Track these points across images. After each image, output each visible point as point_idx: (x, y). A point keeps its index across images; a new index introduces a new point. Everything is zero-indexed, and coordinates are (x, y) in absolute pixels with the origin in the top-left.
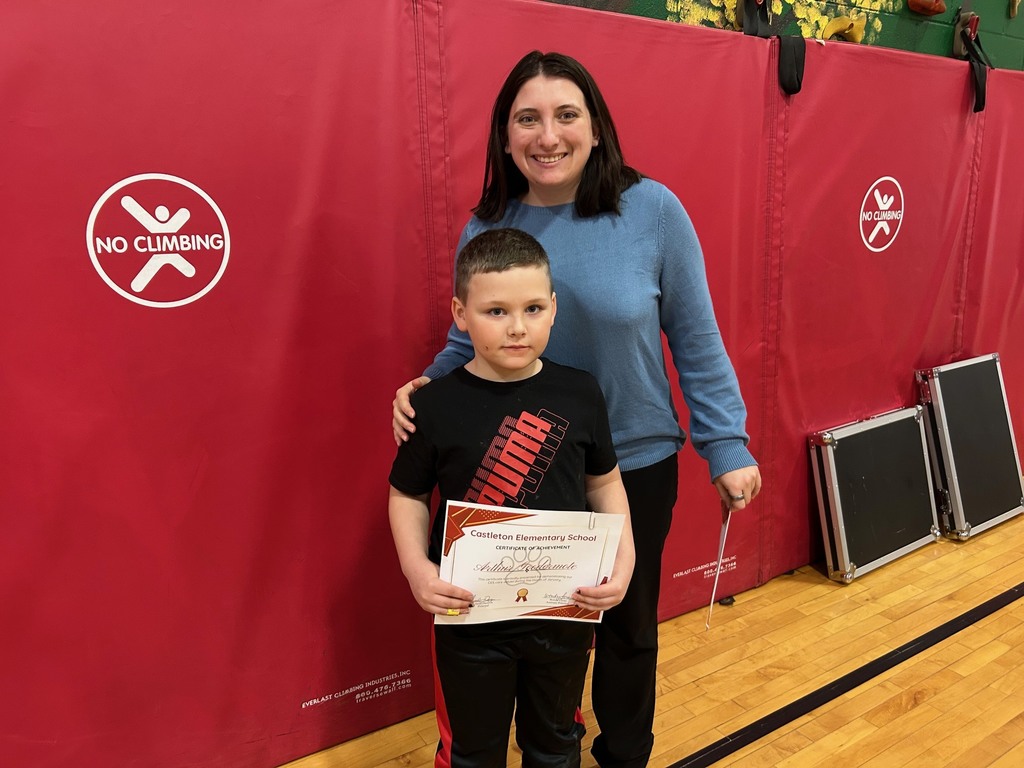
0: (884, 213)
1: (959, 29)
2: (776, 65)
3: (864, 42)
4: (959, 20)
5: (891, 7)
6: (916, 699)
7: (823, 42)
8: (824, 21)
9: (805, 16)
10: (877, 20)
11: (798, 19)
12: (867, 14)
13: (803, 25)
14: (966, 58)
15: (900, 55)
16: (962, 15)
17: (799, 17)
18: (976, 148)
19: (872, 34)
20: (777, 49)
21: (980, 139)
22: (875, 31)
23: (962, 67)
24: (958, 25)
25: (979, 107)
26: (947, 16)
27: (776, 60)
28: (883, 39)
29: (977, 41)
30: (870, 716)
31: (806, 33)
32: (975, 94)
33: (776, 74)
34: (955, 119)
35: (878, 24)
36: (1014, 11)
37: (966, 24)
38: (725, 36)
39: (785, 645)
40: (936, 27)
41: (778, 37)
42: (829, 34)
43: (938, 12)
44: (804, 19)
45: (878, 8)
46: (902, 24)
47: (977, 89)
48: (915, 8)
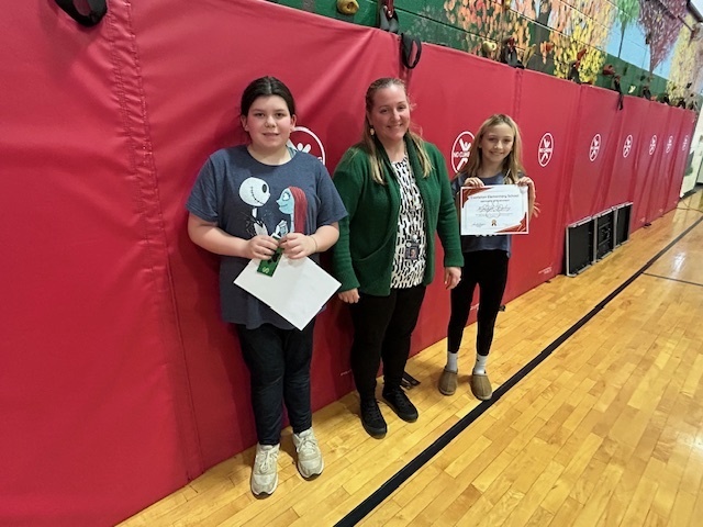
5: (599, 72)
6: (630, 302)
10: (596, 76)
23: (616, 94)
25: (621, 108)
29: (619, 84)
30: (621, 307)
34: (614, 112)
39: (582, 292)
40: (608, 79)
43: (609, 74)
46: (601, 78)
47: (620, 102)
48: (605, 73)
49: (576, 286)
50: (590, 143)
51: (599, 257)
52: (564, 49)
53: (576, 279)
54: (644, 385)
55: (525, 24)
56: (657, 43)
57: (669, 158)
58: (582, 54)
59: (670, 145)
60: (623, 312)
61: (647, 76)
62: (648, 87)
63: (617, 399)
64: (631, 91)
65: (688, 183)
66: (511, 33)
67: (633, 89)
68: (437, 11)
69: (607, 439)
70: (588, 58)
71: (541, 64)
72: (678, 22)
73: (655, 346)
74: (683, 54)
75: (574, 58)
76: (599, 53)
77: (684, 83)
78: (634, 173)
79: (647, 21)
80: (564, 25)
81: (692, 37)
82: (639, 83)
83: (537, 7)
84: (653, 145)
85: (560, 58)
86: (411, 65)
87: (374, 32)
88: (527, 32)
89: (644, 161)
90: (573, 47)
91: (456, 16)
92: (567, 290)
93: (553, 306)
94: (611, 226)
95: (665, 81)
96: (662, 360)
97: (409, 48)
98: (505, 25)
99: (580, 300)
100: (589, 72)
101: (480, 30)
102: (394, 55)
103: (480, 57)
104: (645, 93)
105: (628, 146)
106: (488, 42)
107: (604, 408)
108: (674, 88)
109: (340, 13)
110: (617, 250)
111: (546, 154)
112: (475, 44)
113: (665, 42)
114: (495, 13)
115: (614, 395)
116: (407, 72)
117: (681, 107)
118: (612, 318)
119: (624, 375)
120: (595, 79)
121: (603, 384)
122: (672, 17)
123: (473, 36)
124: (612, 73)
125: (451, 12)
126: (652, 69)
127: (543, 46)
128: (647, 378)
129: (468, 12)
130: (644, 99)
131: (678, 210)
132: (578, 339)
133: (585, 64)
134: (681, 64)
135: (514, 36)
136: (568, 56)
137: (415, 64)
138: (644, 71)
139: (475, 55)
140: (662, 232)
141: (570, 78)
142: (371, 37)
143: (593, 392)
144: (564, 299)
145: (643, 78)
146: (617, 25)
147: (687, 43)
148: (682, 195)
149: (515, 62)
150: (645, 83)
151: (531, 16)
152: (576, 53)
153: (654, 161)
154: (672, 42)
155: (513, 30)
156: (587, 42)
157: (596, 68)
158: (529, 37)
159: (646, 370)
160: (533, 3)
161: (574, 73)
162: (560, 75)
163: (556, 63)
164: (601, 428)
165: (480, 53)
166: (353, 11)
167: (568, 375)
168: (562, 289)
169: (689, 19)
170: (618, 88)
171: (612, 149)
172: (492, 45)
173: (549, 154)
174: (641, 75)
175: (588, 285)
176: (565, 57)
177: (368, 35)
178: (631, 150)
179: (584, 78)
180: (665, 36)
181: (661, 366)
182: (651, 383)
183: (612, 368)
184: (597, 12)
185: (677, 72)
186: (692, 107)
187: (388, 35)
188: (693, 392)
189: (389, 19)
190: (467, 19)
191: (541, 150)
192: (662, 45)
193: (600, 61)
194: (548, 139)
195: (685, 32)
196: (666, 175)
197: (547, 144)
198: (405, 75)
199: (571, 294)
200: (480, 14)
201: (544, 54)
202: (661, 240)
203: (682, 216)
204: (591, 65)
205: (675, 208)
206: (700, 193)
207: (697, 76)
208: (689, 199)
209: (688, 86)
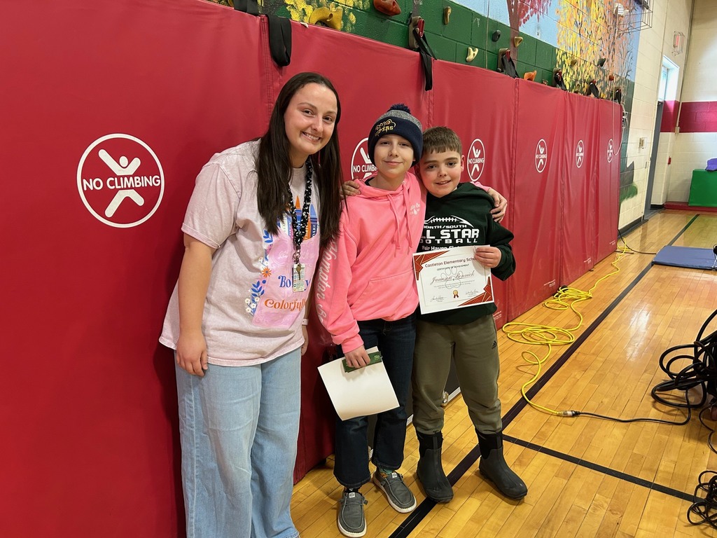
1: (412, 29)
2: (267, 40)
3: (343, 30)
4: (411, 22)
5: (361, 5)
7: (307, 26)
8: (309, 9)
9: (292, 3)
10: (351, 13)
11: (287, 5)
12: (344, 8)
13: (292, 10)
14: (418, 50)
15: (370, 42)
16: (413, 18)
17: (288, 3)
18: (429, 117)
19: (349, 25)
20: (266, 26)
21: (431, 111)
22: (351, 23)
23: (415, 56)
24: (411, 25)
25: (429, 87)
26: (402, 17)
27: (266, 35)
28: (357, 29)
29: (424, 38)
31: (295, 17)
32: (425, 77)
33: (268, 49)
34: (413, 95)
35: (352, 18)
36: (447, 20)
37: (416, 25)
38: (215, 8)
40: (395, 25)
41: (267, 16)
42: (314, 20)
43: (396, 14)
44: (292, 5)
45: (352, 5)
46: (371, 20)
48: (379, 10)
59: (580, 154)
64: (471, 57)
67: (473, 54)
77: (592, 56)
82: (488, 44)
84: (542, 156)
95: (554, 49)
104: (502, 63)
108: (573, 63)
117: (592, 95)
130: (504, 78)
131: (620, 257)
134: (579, 25)
138: (497, 24)
148: (622, 228)
150: (502, 46)
174: (489, 28)
205: (614, 250)
206: (656, 219)
207: (612, 50)
208: (638, 233)
209: (601, 63)
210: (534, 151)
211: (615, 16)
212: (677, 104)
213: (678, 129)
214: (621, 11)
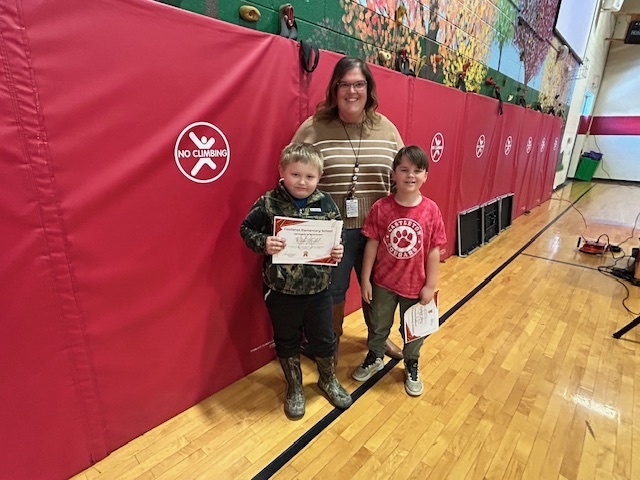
0: (481, 146)
3: (478, 93)
5: (482, 83)
6: (509, 279)
19: (479, 90)
23: (497, 101)
25: (501, 114)
28: (481, 92)
29: (499, 94)
30: (502, 283)
34: (496, 117)
39: (470, 271)
40: (490, 88)
46: (484, 88)
47: (500, 108)
48: (487, 84)
49: (465, 265)
50: (476, 143)
51: (487, 241)
52: (452, 62)
53: (467, 259)
54: (515, 350)
55: (417, 39)
56: (530, 59)
57: (543, 156)
58: (467, 66)
59: (543, 145)
60: (502, 287)
61: (522, 87)
62: (524, 97)
63: (493, 363)
64: (510, 99)
65: (559, 178)
66: (404, 45)
67: (511, 98)
68: (335, 23)
69: (482, 398)
70: (472, 70)
71: (432, 73)
72: (546, 44)
73: (526, 316)
74: (551, 70)
75: (460, 69)
76: (481, 66)
77: (553, 95)
78: (515, 169)
79: (521, 42)
80: (450, 41)
81: (558, 57)
82: (516, 93)
83: (427, 25)
84: (529, 145)
85: (448, 68)
86: (310, 69)
87: (273, 38)
88: (418, 44)
89: (522, 158)
90: (459, 59)
91: (354, 29)
92: (459, 269)
93: (446, 283)
94: (497, 213)
95: (538, 93)
96: (531, 327)
97: (307, 53)
98: (399, 38)
99: (469, 277)
100: (473, 82)
101: (377, 41)
102: (294, 60)
103: (377, 65)
104: (521, 101)
105: (509, 145)
106: (383, 52)
107: (481, 370)
108: (545, 98)
109: (243, 19)
110: (502, 233)
111: (437, 151)
112: (372, 53)
113: (536, 59)
114: (389, 28)
115: (490, 359)
116: (307, 76)
117: (551, 114)
118: (494, 293)
119: (500, 341)
120: (480, 88)
121: (482, 350)
122: (541, 40)
123: (369, 46)
124: (494, 84)
125: (348, 25)
126: (526, 82)
127: (433, 58)
128: (518, 343)
129: (365, 25)
130: (521, 106)
131: (552, 201)
132: (464, 312)
133: (470, 74)
134: (550, 79)
135: (407, 48)
136: (455, 68)
137: (314, 68)
138: (520, 84)
139: (371, 64)
140: (538, 219)
141: (457, 87)
142: (271, 43)
143: (473, 358)
144: (455, 276)
145: (519, 89)
146: (496, 43)
147: (554, 61)
148: (555, 187)
149: (407, 71)
150: (521, 93)
151: (422, 32)
152: (461, 66)
153: (531, 159)
154: (542, 60)
155: (406, 42)
156: (471, 56)
157: (479, 79)
158: (420, 49)
159: (518, 336)
160: (423, 21)
161: (461, 83)
162: (449, 84)
163: (445, 73)
164: (477, 389)
165: (377, 62)
166: (256, 18)
167: (454, 343)
168: (455, 268)
169: (555, 42)
170: (498, 96)
171: (495, 147)
172: (386, 55)
173: (440, 151)
174: (517, 86)
175: (476, 265)
176: (453, 68)
177: (268, 40)
178: (511, 149)
179: (470, 87)
180: (536, 55)
181: (530, 333)
182: (521, 348)
183: (491, 336)
184: (478, 33)
185: (546, 86)
186: (560, 114)
187: (288, 41)
188: (553, 353)
189: (289, 27)
190: (364, 31)
191: (433, 148)
192: (534, 62)
193: (483, 73)
194: (439, 138)
195: (552, 52)
196: (541, 170)
197: (438, 142)
198: (305, 77)
199: (462, 272)
200: (375, 27)
201: (434, 65)
202: (536, 225)
203: (555, 204)
204: (476, 76)
205: (550, 198)
206: (569, 186)
207: (563, 89)
208: (561, 191)
209: (557, 97)
210: (527, 143)
211: (566, 70)
212: (590, 117)
213: (588, 132)
214: (570, 69)
